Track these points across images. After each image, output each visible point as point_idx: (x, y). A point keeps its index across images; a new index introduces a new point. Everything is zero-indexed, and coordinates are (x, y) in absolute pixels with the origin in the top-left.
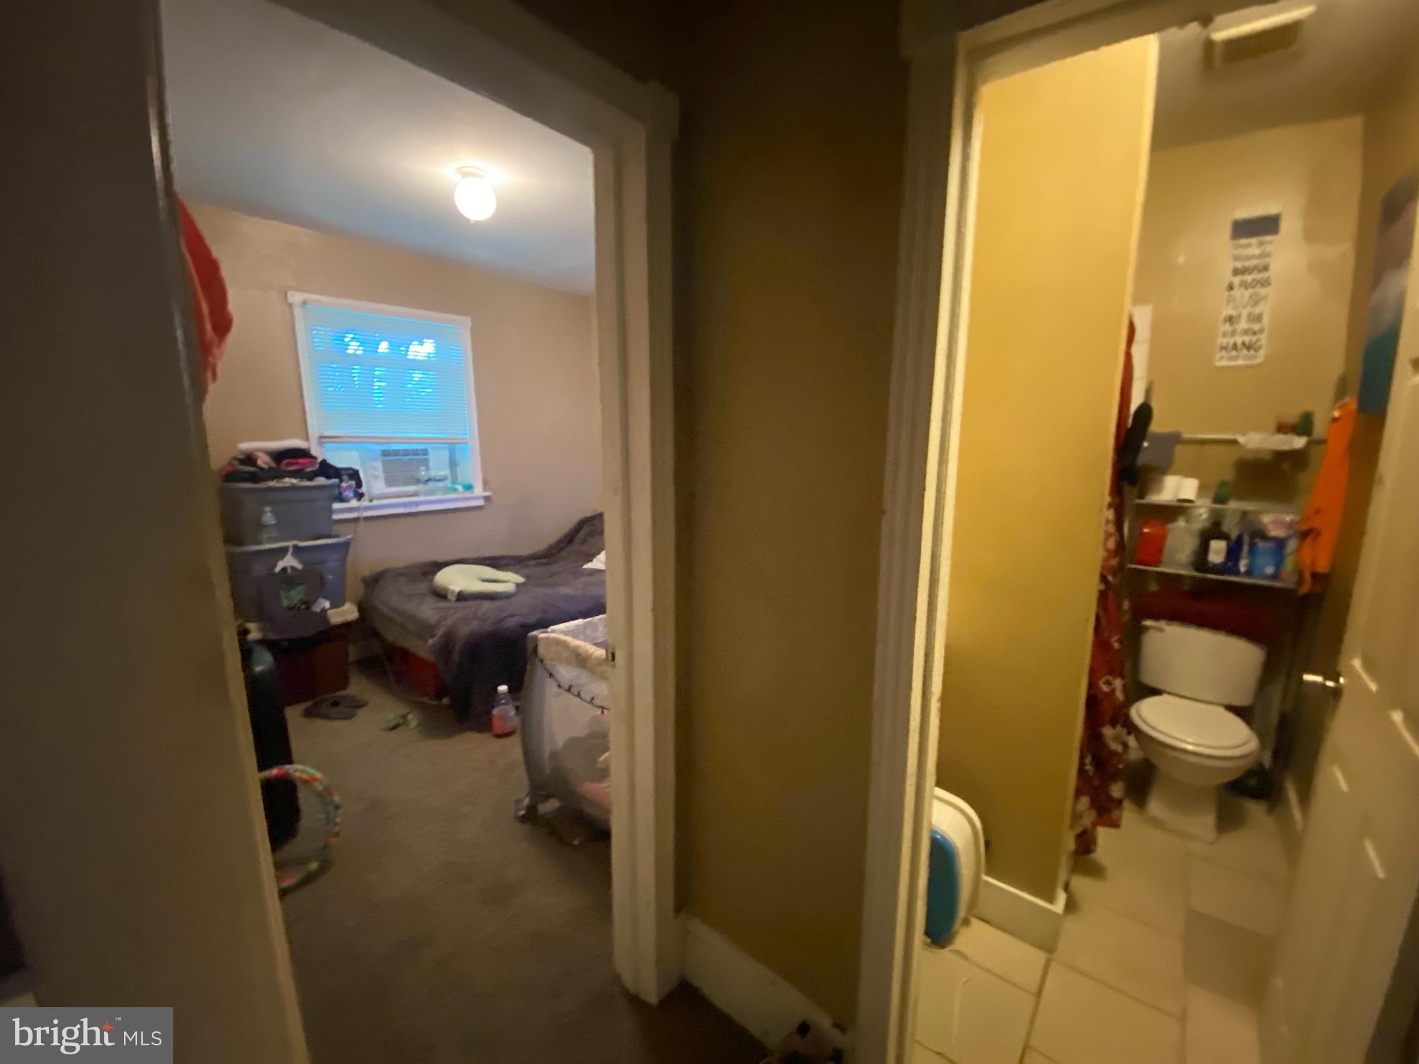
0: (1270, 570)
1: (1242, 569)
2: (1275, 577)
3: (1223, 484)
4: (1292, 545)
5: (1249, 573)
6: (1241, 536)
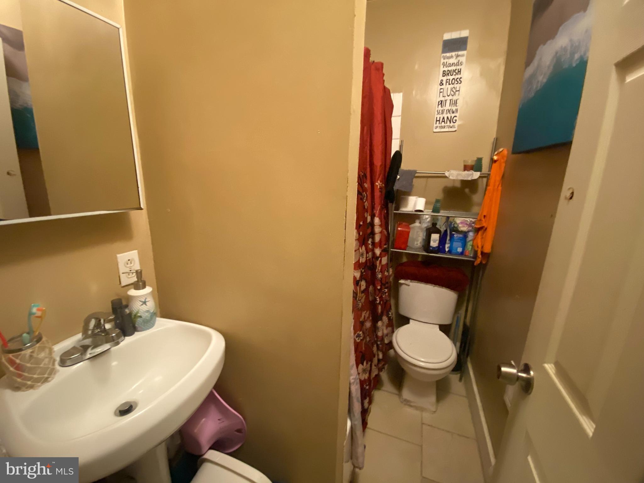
0: (460, 250)
1: (447, 250)
2: (462, 254)
3: (437, 201)
4: (471, 234)
5: (450, 252)
6: (446, 231)
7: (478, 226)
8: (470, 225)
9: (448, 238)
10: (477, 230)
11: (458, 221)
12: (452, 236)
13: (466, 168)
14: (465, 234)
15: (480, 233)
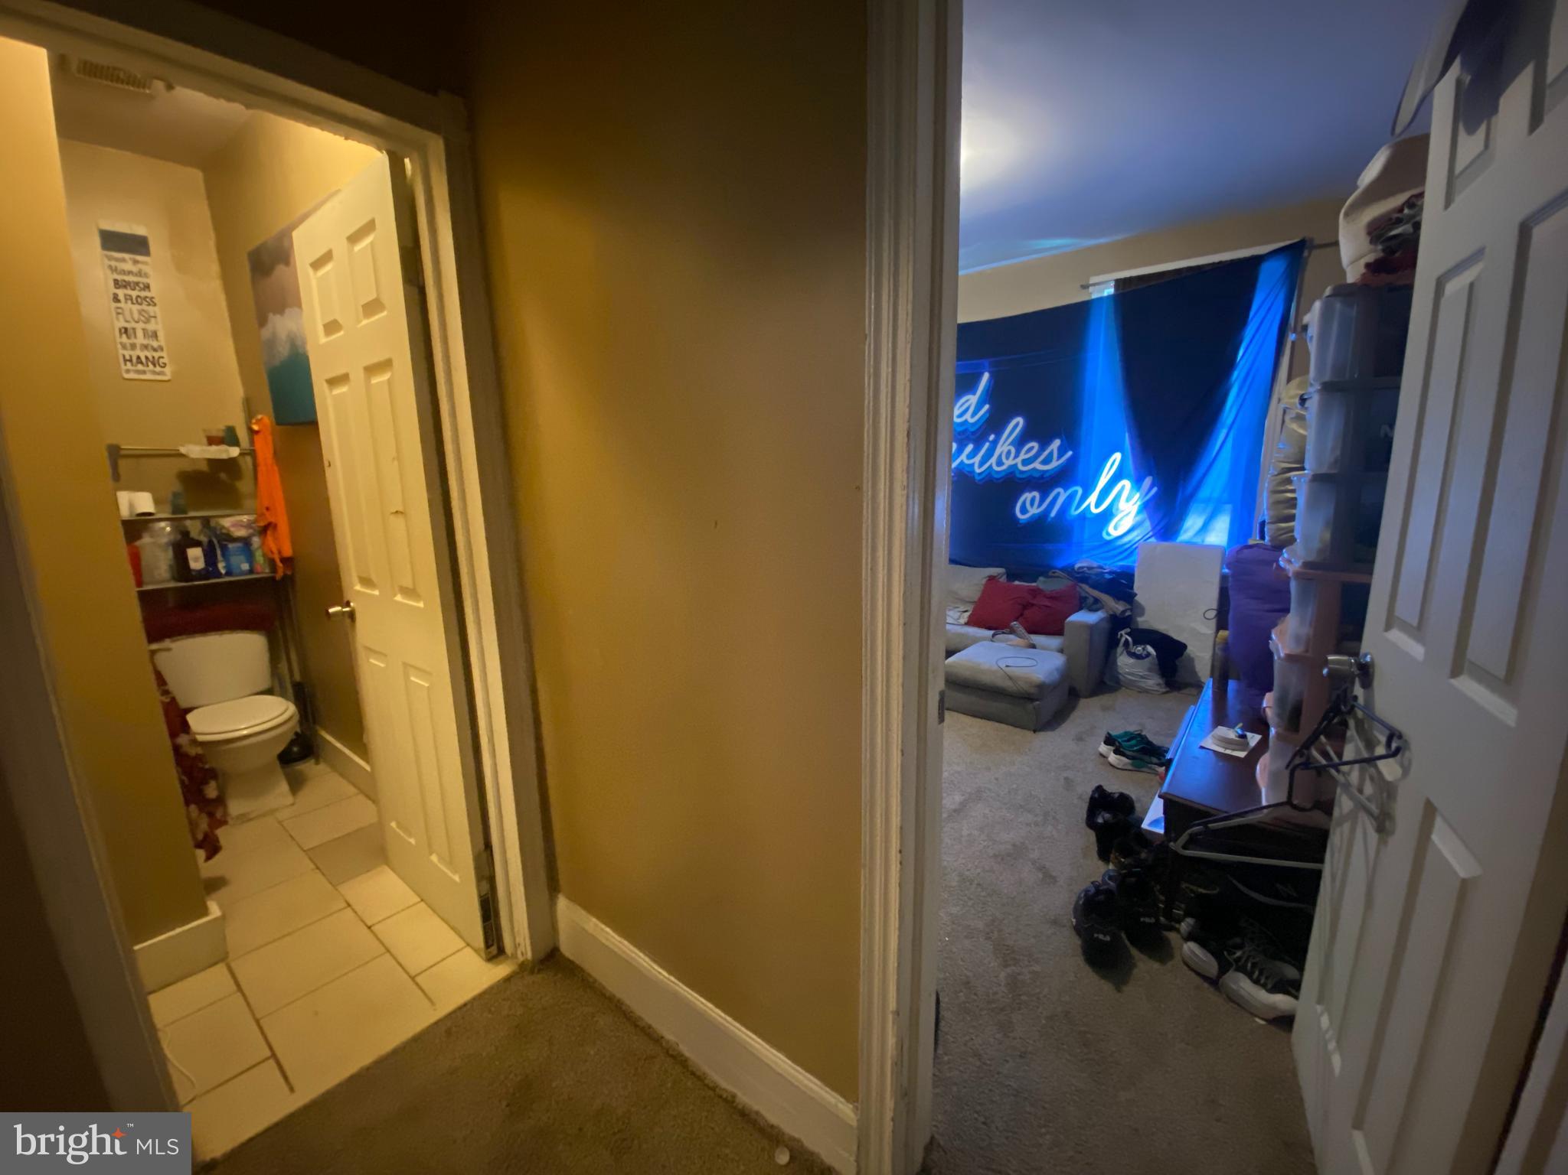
0: (245, 567)
1: (223, 571)
2: (251, 571)
3: (175, 495)
4: (256, 541)
5: (229, 573)
6: (210, 542)
7: (262, 524)
8: (248, 526)
9: (219, 552)
10: (264, 531)
11: (226, 523)
12: (224, 549)
13: (212, 441)
14: (246, 542)
15: (269, 532)
